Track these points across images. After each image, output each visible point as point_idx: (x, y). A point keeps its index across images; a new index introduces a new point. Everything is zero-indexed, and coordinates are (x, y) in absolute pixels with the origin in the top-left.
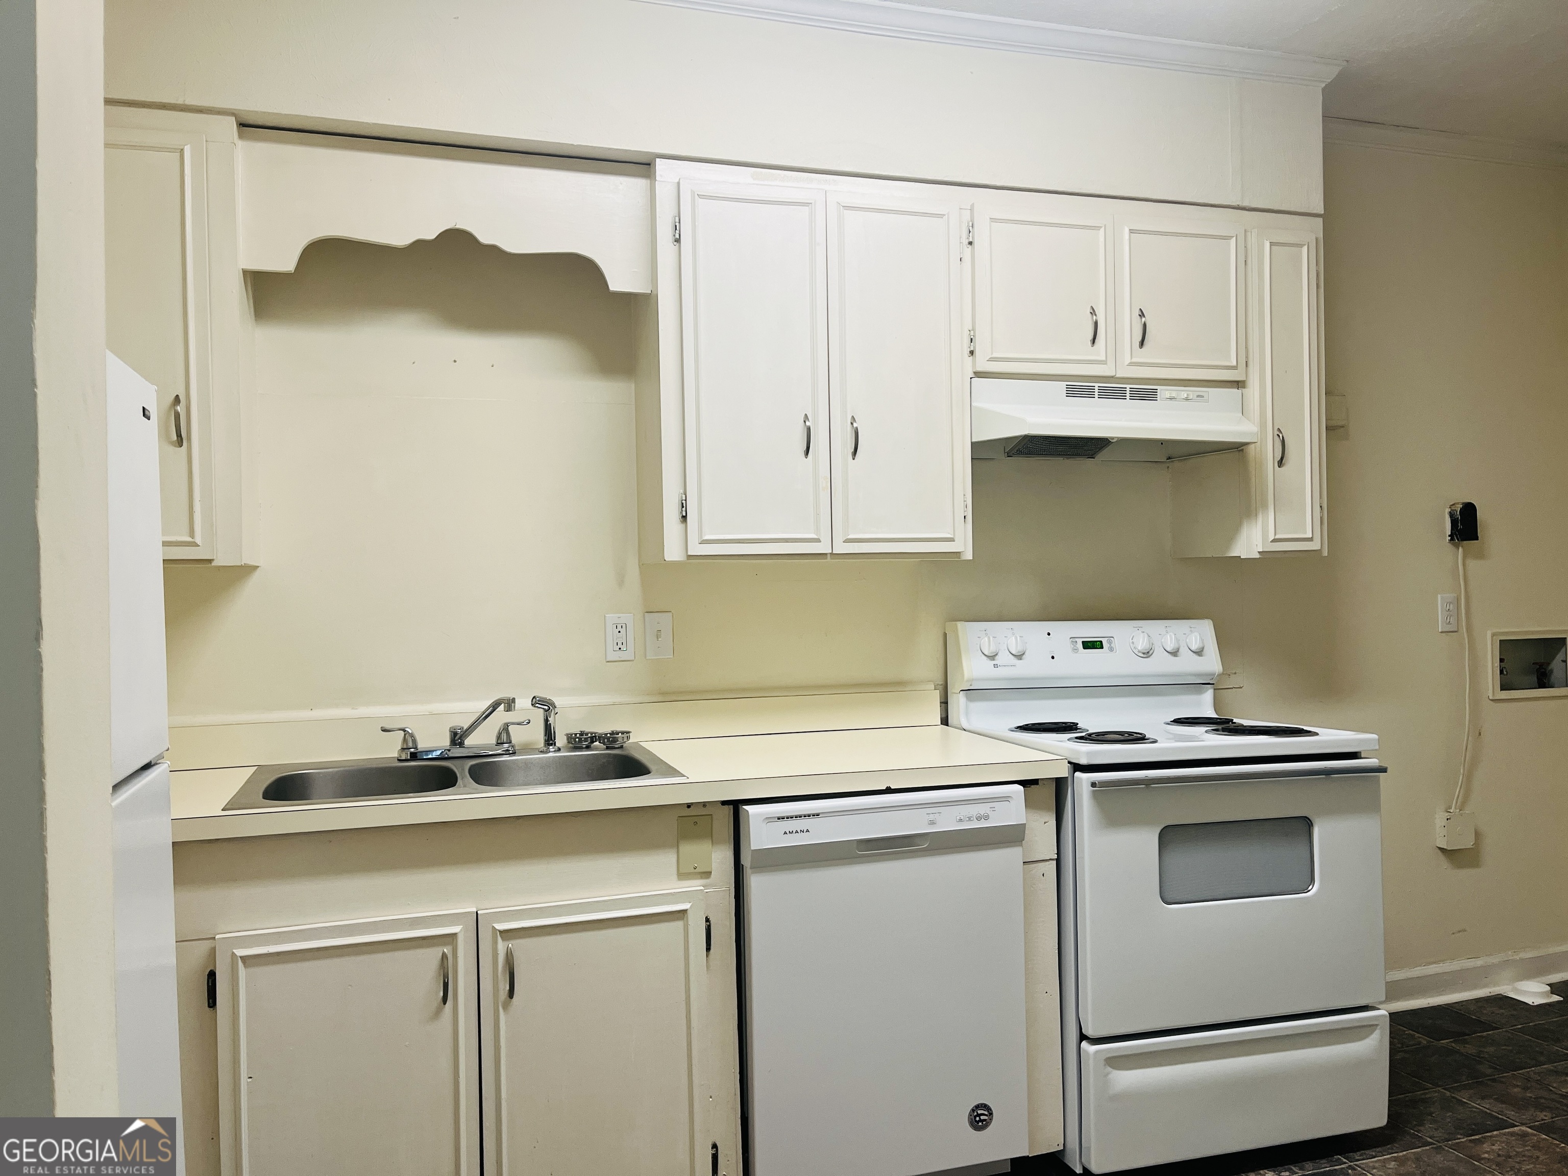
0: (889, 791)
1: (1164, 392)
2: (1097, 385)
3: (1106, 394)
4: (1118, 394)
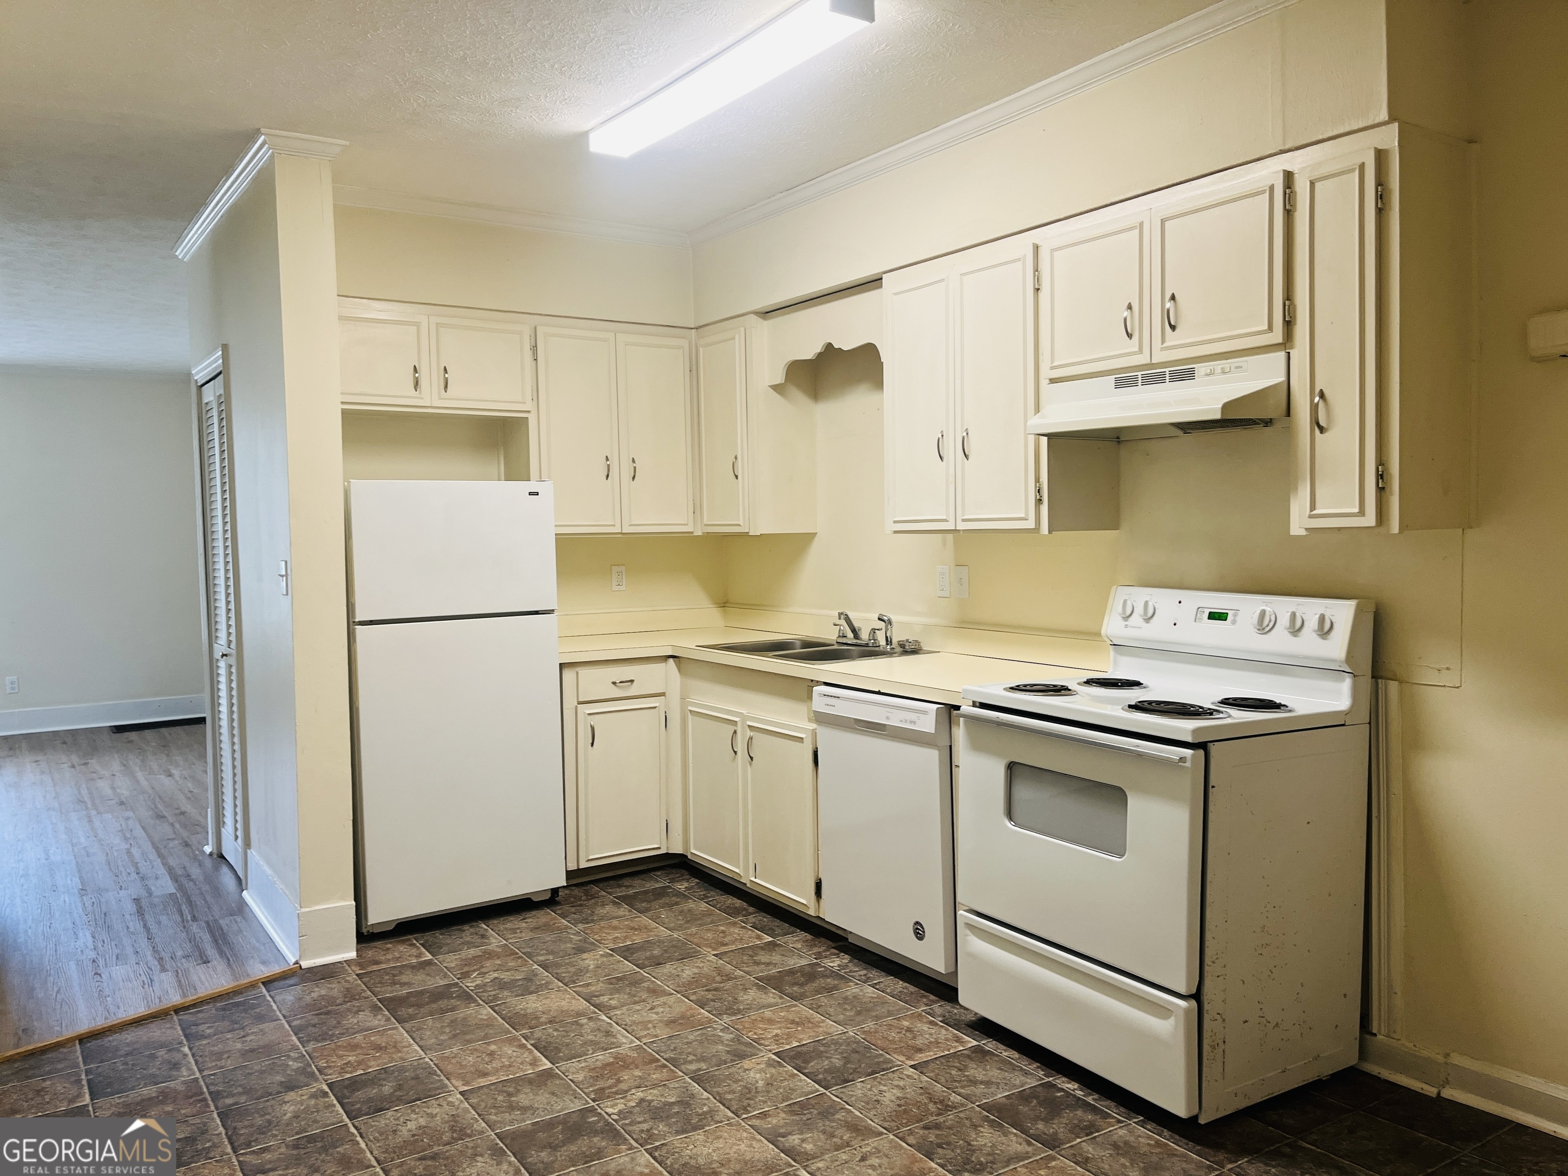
0: (879, 693)
1: (1201, 369)
2: (1139, 374)
3: (1150, 380)
4: (1159, 379)
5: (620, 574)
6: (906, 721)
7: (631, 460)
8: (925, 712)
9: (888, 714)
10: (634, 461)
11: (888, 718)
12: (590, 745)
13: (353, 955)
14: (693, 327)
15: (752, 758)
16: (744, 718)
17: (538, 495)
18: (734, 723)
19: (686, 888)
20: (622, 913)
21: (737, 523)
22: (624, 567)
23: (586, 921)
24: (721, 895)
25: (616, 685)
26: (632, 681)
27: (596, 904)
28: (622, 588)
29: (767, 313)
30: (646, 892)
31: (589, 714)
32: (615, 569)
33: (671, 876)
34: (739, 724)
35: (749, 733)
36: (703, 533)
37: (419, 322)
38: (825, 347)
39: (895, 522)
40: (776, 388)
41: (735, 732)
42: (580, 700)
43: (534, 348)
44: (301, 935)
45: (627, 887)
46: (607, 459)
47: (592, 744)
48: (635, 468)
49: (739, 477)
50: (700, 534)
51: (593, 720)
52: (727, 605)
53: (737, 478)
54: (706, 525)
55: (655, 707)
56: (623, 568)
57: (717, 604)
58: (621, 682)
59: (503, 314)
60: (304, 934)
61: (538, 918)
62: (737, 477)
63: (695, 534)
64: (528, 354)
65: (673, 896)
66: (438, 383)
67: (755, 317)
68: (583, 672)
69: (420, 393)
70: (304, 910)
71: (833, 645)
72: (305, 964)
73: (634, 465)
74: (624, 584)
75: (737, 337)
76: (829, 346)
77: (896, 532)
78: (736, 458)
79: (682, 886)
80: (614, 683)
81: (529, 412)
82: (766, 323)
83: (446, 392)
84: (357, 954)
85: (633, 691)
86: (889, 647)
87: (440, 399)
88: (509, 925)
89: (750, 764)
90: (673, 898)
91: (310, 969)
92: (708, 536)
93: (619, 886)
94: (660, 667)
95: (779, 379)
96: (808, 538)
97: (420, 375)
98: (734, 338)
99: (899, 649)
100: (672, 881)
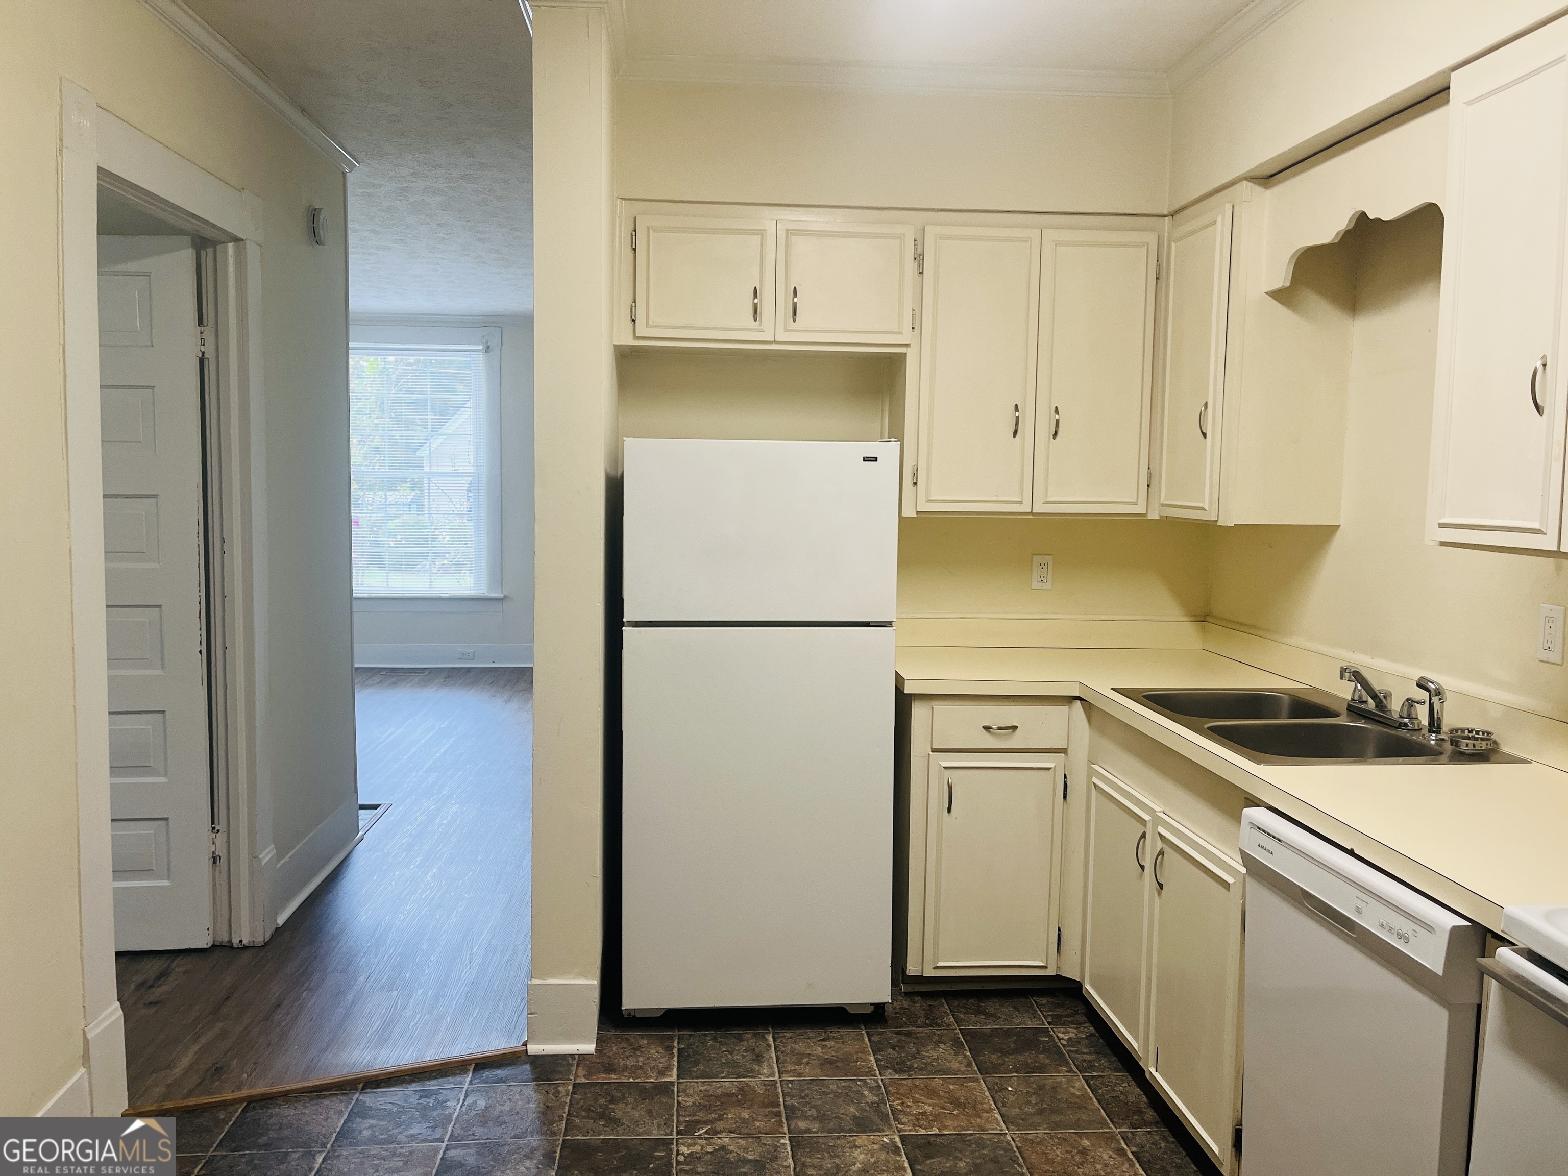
5: (1045, 567)
6: (1391, 930)
7: (1053, 409)
8: (1429, 927)
9: (1359, 904)
10: (1057, 411)
11: (1358, 911)
12: (946, 811)
13: (589, 1048)
14: (1166, 213)
15: (1161, 886)
16: (1157, 820)
17: (876, 461)
18: (1143, 822)
19: (1070, 1039)
20: (955, 1065)
21: (1200, 505)
22: (1051, 557)
23: (900, 1067)
24: (1116, 1070)
25: (989, 732)
26: (1015, 728)
27: (930, 1037)
28: (1047, 586)
29: (1272, 176)
30: (1008, 1033)
31: (945, 768)
32: (1037, 559)
33: (1060, 1011)
34: (1149, 826)
35: (1159, 845)
36: (1161, 517)
37: (764, 230)
38: (1354, 221)
39: (1441, 526)
40: (1277, 295)
41: (1144, 836)
42: (934, 747)
43: (919, 258)
44: (529, 1012)
45: (988, 1015)
46: (1016, 408)
47: (949, 810)
48: (1057, 421)
49: (1208, 436)
50: (1157, 517)
51: (955, 777)
52: (1208, 619)
53: (1205, 438)
54: (1163, 505)
55: (1049, 769)
56: (1049, 559)
57: (1193, 616)
58: (1000, 728)
59: (880, 212)
60: (533, 1011)
61: (843, 1043)
62: (1204, 435)
63: (1149, 518)
64: (910, 266)
65: (1045, 1051)
66: (784, 310)
67: (1250, 184)
68: (940, 708)
69: (760, 324)
70: (535, 981)
71: (1336, 715)
72: (533, 1049)
73: (1057, 417)
74: (1050, 582)
75: (1219, 219)
76: (1362, 217)
77: (1443, 544)
78: (1206, 405)
79: (1064, 1035)
80: (987, 728)
81: (907, 345)
82: (1268, 192)
83: (794, 322)
84: (596, 1047)
85: (1015, 741)
86: (1433, 736)
87: (787, 331)
88: (800, 1047)
89: (1159, 894)
90: (1041, 1056)
91: (537, 1057)
92: (1167, 521)
93: (978, 1012)
94: (1061, 711)
95: (1281, 278)
96: (1329, 531)
97: (761, 300)
98: (1215, 223)
99: (1448, 747)
100: (1057, 1021)
